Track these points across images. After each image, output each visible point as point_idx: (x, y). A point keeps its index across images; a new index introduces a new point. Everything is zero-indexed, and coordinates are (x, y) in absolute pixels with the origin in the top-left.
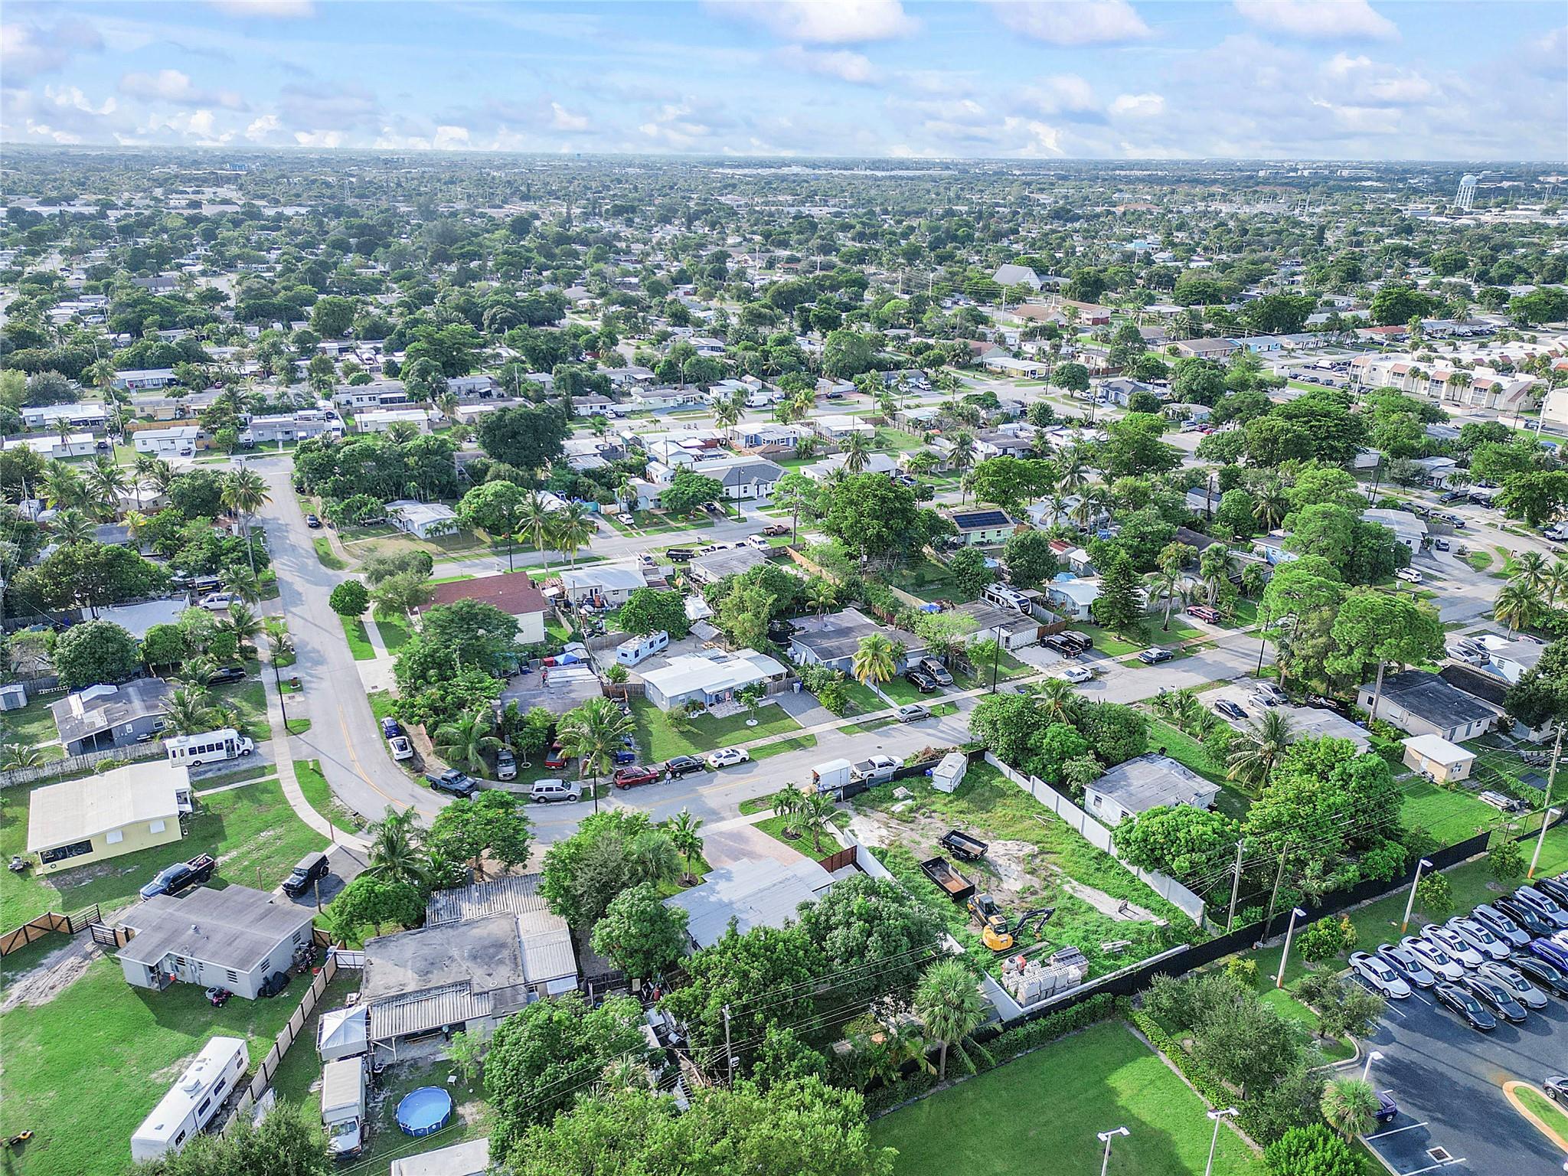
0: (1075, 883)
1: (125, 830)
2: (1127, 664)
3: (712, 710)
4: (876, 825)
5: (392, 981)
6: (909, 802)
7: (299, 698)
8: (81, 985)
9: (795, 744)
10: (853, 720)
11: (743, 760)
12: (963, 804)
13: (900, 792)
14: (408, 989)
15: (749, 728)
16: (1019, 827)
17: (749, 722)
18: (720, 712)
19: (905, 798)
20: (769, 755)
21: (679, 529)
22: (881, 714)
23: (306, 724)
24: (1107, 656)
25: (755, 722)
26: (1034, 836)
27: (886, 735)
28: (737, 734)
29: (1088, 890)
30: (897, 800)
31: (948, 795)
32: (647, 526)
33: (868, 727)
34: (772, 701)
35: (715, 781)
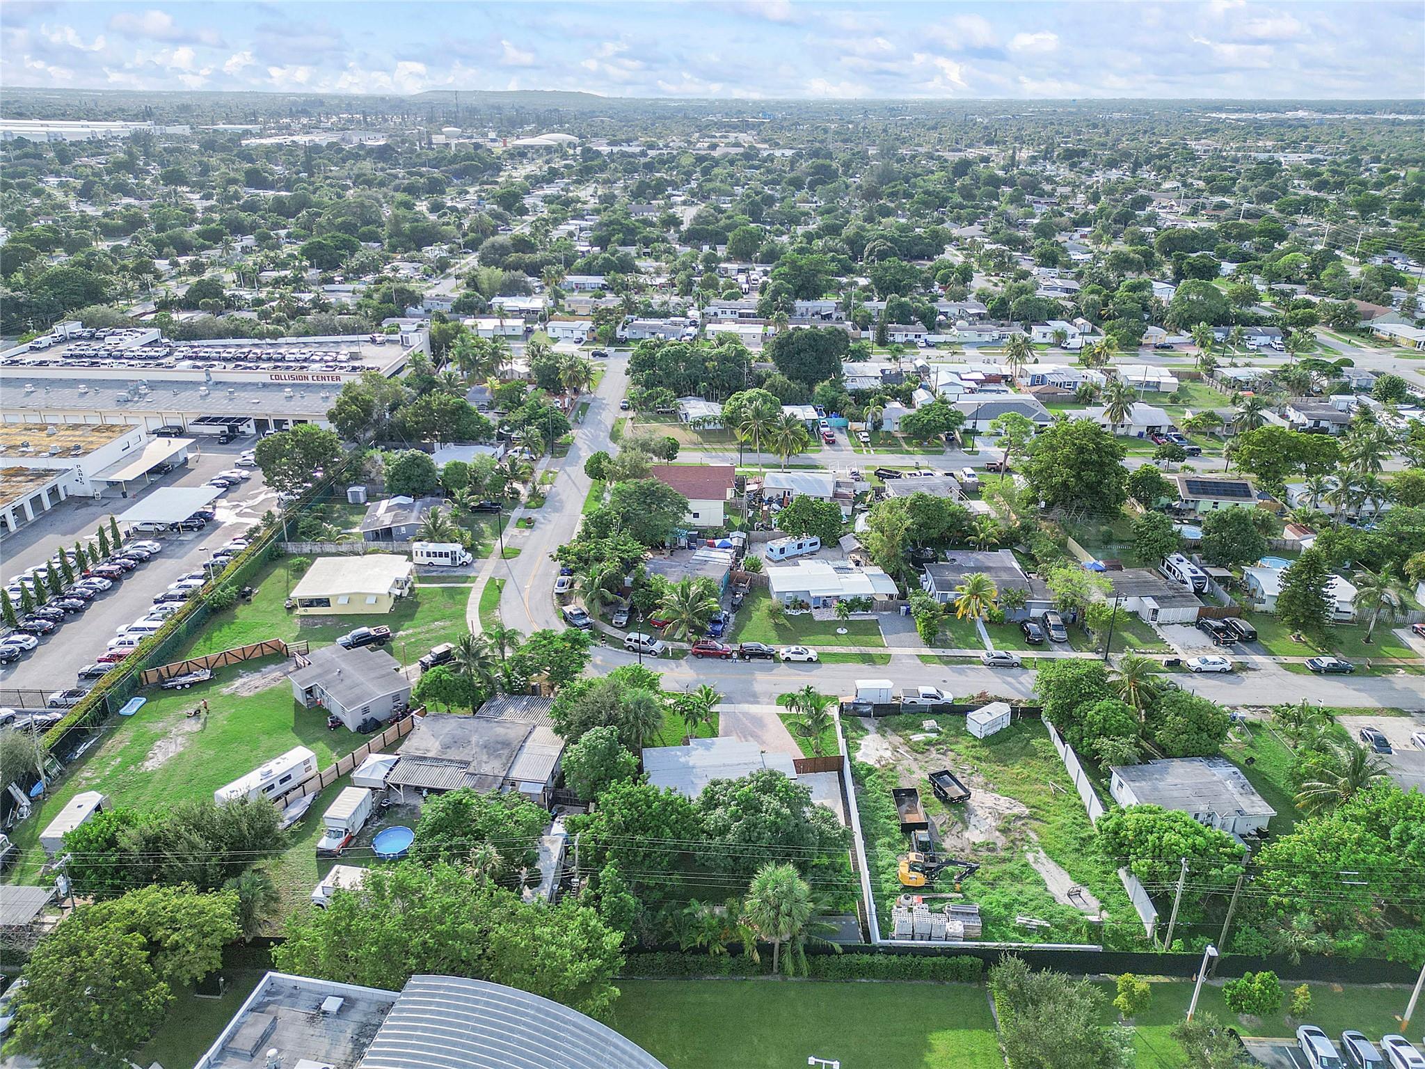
0: (1042, 854)
1: (351, 598)
2: (1288, 667)
3: (814, 612)
4: (886, 745)
5: (423, 745)
6: (934, 736)
7: (527, 533)
8: (272, 690)
9: (868, 659)
10: (939, 652)
11: (810, 660)
12: (984, 752)
13: (929, 724)
14: (429, 755)
15: (837, 634)
16: (1026, 787)
17: (839, 631)
18: (819, 615)
19: (932, 731)
20: (837, 662)
21: (908, 452)
22: (969, 652)
23: (517, 552)
24: (1269, 653)
25: (845, 631)
26: (1033, 801)
27: (961, 672)
28: (822, 637)
29: (1051, 865)
30: (923, 731)
31: (975, 738)
32: (881, 445)
33: (948, 661)
34: (874, 617)
35: (775, 671)
